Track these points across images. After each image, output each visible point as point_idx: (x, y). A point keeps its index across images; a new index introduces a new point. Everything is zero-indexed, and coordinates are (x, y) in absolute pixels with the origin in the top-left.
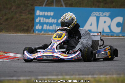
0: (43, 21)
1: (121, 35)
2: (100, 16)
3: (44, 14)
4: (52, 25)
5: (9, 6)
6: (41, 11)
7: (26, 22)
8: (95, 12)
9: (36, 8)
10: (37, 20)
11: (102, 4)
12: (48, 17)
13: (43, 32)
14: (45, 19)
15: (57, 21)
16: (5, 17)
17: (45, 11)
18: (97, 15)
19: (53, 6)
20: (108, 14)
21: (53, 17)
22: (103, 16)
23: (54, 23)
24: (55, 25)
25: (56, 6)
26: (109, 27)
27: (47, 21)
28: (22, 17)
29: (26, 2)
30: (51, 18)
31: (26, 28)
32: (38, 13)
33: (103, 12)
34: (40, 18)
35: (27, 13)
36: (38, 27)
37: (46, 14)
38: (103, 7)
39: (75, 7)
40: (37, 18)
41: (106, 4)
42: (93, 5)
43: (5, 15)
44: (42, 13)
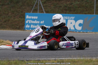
0: (31, 22)
1: (81, 32)
2: (68, 19)
3: (31, 18)
4: (36, 25)
5: (7, 13)
6: (29, 16)
7: (18, 23)
8: (65, 17)
9: (26, 14)
10: (27, 22)
11: (68, 11)
12: (34, 20)
13: (30, 30)
14: (32, 21)
15: (40, 22)
16: (4, 20)
17: (32, 16)
18: (66, 18)
19: (37, 13)
20: (73, 18)
21: (37, 20)
22: (70, 19)
23: (38, 24)
24: (39, 25)
25: (39, 13)
26: (74, 26)
27: (33, 22)
28: (15, 20)
29: (18, 10)
30: (36, 20)
31: (18, 27)
32: (27, 17)
33: (70, 16)
34: (29, 20)
35: (19, 17)
36: (27, 26)
37: (33, 17)
38: (68, 14)
39: (50, 13)
40: (27, 20)
41: (70, 11)
42: (62, 12)
43: (4, 19)
44: (30, 17)
